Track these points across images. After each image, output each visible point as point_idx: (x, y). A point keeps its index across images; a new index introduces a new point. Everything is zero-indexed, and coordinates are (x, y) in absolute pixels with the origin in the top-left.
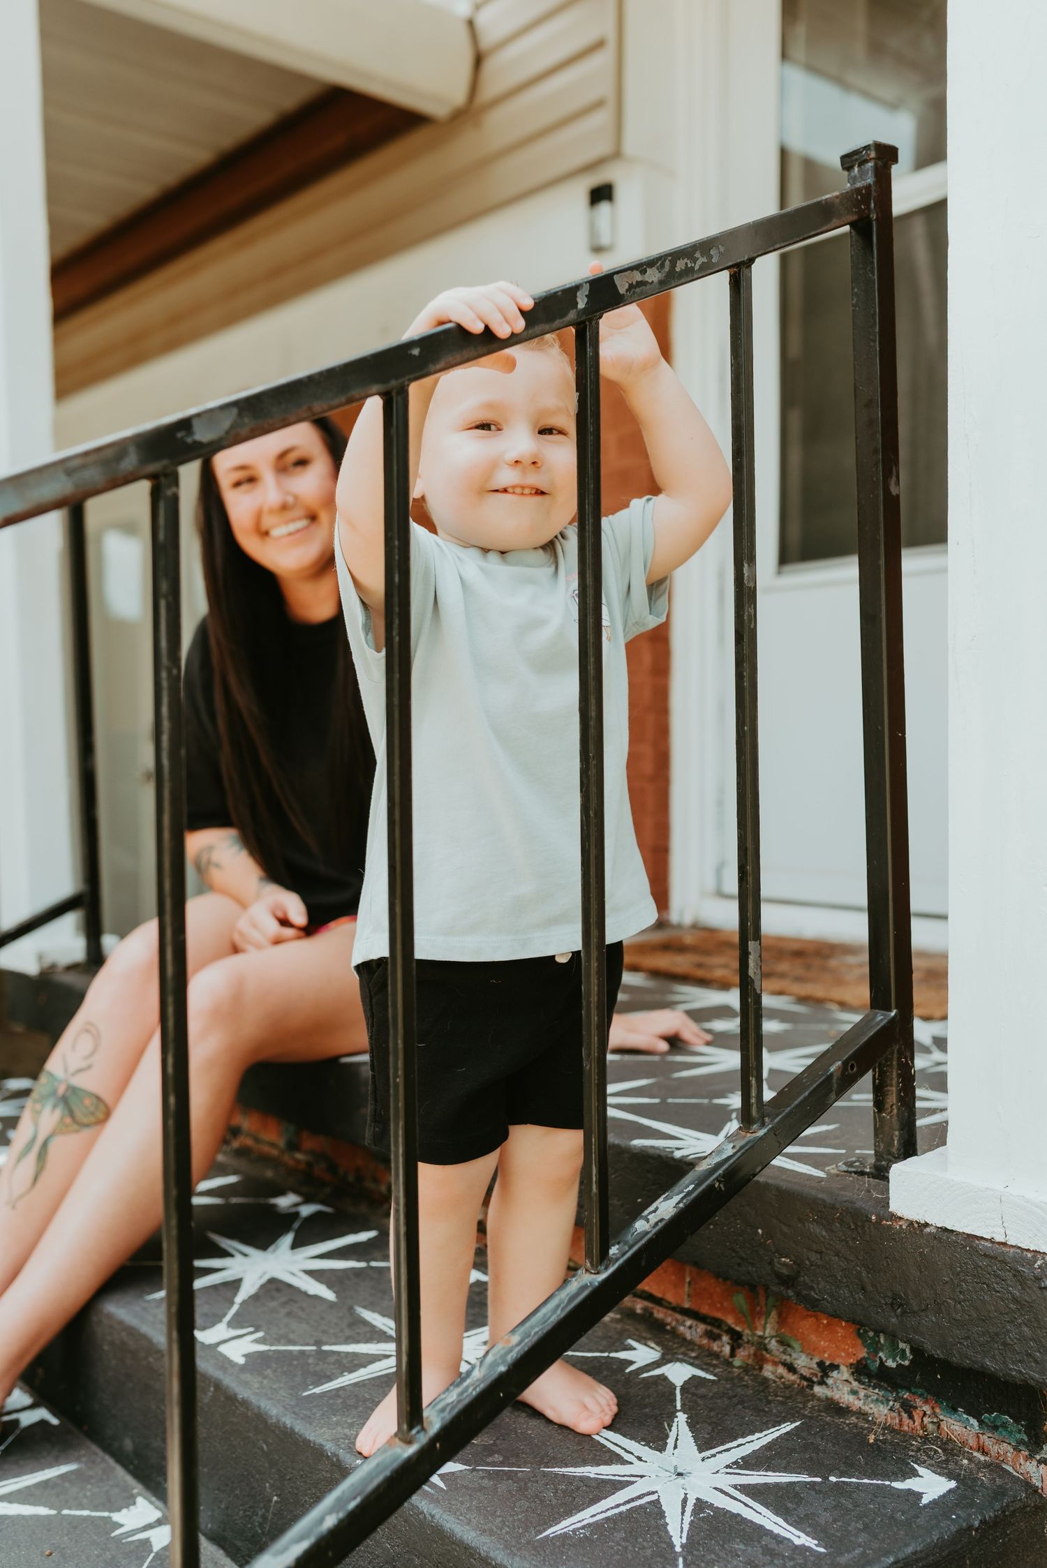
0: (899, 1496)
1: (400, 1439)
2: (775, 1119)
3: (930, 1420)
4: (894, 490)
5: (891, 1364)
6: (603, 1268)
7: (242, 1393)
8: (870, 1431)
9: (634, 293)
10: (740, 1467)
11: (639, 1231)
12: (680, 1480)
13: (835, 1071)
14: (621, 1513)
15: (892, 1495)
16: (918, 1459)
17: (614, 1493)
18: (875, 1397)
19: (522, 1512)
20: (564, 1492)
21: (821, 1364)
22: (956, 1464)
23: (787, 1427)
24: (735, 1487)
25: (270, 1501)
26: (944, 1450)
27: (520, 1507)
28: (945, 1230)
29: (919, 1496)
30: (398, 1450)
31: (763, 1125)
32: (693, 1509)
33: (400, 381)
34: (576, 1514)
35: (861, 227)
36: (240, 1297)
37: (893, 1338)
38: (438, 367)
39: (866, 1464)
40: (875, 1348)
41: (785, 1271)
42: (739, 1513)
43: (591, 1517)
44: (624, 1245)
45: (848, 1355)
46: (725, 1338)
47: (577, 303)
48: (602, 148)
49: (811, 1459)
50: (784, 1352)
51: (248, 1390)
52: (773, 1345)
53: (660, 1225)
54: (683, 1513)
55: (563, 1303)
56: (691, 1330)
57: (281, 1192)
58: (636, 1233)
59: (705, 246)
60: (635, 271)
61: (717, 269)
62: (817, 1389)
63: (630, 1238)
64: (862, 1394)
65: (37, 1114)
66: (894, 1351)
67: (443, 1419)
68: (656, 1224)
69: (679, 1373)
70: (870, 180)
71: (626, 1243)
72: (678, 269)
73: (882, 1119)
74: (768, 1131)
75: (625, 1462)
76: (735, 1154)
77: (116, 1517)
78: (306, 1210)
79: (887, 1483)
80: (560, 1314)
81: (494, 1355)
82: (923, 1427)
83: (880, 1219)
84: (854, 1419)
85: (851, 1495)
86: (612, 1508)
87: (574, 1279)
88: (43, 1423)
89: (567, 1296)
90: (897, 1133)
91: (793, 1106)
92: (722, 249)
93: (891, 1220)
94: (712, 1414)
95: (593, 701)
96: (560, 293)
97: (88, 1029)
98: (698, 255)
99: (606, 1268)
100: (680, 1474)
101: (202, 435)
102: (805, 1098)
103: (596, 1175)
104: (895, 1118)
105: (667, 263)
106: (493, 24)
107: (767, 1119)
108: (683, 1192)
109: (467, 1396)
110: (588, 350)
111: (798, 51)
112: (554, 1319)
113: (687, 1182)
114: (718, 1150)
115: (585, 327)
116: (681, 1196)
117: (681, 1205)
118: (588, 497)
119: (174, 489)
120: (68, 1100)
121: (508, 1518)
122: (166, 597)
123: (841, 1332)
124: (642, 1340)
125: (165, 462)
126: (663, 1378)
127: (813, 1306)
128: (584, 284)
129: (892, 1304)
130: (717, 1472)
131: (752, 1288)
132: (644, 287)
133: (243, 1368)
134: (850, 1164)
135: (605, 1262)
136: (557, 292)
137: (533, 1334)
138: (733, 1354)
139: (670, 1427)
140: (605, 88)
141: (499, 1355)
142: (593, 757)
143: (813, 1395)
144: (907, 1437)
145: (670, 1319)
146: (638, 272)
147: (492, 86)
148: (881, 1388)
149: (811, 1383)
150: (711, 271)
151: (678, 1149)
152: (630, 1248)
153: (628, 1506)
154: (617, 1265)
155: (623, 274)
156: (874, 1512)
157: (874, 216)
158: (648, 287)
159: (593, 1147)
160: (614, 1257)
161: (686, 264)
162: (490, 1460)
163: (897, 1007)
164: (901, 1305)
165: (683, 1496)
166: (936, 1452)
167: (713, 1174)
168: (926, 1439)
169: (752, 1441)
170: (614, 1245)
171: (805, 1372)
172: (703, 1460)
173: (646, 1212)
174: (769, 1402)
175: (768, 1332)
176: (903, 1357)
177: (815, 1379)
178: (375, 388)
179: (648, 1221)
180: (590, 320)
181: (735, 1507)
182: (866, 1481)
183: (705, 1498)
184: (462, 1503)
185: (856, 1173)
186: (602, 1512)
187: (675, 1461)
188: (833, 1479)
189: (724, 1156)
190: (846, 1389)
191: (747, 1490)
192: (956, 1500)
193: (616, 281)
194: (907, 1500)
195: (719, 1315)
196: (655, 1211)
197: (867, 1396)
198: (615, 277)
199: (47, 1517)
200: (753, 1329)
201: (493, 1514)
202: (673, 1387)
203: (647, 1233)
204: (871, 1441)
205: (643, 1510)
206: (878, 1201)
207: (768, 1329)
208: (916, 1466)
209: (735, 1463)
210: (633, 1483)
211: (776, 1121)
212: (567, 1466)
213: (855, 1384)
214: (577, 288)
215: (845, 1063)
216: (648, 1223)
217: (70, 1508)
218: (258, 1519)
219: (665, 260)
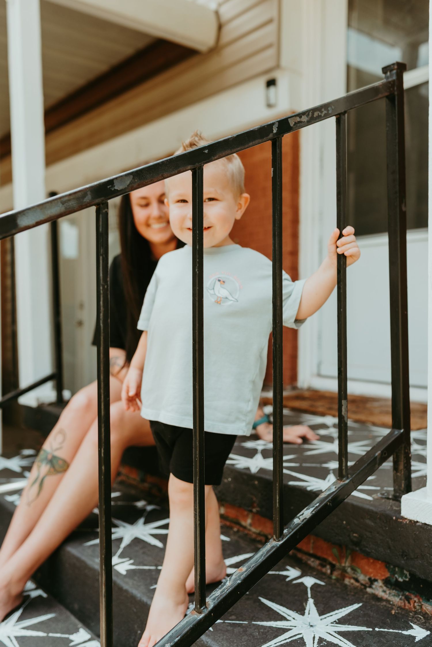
0: (405, 638)
1: (196, 611)
2: (353, 475)
3: (417, 604)
4: (404, 209)
5: (400, 580)
6: (281, 539)
7: (125, 587)
8: (392, 609)
9: (297, 126)
10: (337, 623)
11: (296, 523)
12: (312, 629)
13: (378, 455)
14: (287, 643)
15: (403, 637)
16: (413, 621)
17: (284, 634)
18: (393, 594)
19: (246, 641)
20: (262, 632)
21: (370, 579)
22: (429, 624)
23: (356, 606)
24: (335, 632)
25: (137, 633)
26: (424, 617)
27: (244, 639)
28: (425, 524)
29: (414, 638)
30: (196, 616)
31: (348, 478)
32: (318, 642)
33: (200, 164)
34: (268, 643)
35: (391, 98)
36: (123, 545)
37: (402, 569)
38: (215, 158)
39: (391, 623)
40: (393, 573)
41: (355, 539)
42: (338, 644)
43: (275, 644)
44: (290, 529)
45: (382, 575)
46: (328, 567)
47: (273, 130)
48: (271, 64)
49: (367, 620)
50: (354, 573)
51: (128, 586)
52: (349, 570)
53: (305, 521)
54: (314, 643)
55: (264, 553)
56: (314, 563)
57: (138, 500)
58: (295, 524)
59: (326, 106)
60: (297, 117)
61: (331, 116)
62: (369, 590)
63: (292, 526)
64: (388, 592)
65: (39, 467)
66: (402, 575)
67: (214, 603)
68: (303, 520)
69: (309, 581)
70: (394, 78)
71: (290, 528)
72: (315, 116)
73: (397, 476)
74: (350, 481)
75: (288, 620)
76: (336, 491)
77: (72, 637)
78: (149, 508)
79: (400, 631)
80: (263, 558)
81: (235, 576)
82: (415, 607)
83: (397, 519)
84: (384, 603)
85: (385, 637)
86: (283, 640)
87: (269, 543)
88: (40, 597)
89: (266, 550)
90: (403, 482)
91: (360, 470)
92: (333, 107)
93: (402, 519)
94: (324, 599)
95: (278, 299)
96: (266, 126)
97: (61, 432)
98: (323, 110)
99: (282, 539)
100: (311, 626)
101: (118, 187)
102: (366, 467)
103: (278, 499)
104: (402, 476)
105: (310, 113)
106: (226, 12)
107: (349, 476)
108: (314, 506)
109: (224, 593)
110: (277, 150)
111: (354, 23)
112: (261, 560)
113: (316, 502)
114: (329, 489)
115: (276, 141)
116: (314, 508)
117: (314, 512)
118: (277, 213)
119: (106, 210)
120: (52, 461)
121: (239, 644)
122: (102, 255)
123: (378, 566)
124: (293, 567)
125: (103, 198)
126: (302, 584)
127: (368, 555)
128: (276, 122)
129: (402, 555)
130: (327, 625)
131: (340, 546)
132: (301, 124)
133: (125, 576)
134: (383, 494)
135: (282, 536)
136: (265, 126)
137: (252, 567)
138: (332, 573)
139: (306, 605)
140: (273, 39)
141: (237, 576)
142: (278, 322)
143: (367, 593)
144: (408, 611)
145: (304, 558)
146: (298, 117)
147: (226, 38)
148: (396, 590)
149: (366, 587)
150: (328, 117)
151: (309, 486)
152: (293, 530)
153: (290, 640)
154: (287, 538)
155: (292, 118)
156: (395, 645)
157: (396, 93)
158: (303, 123)
159: (277, 487)
160: (286, 534)
161: (318, 114)
162: (230, 618)
163: (404, 428)
164: (406, 556)
165: (313, 636)
166: (420, 618)
167: (327, 499)
168: (416, 613)
169: (341, 612)
170: (285, 529)
171: (363, 582)
172: (321, 620)
173: (298, 515)
174: (348, 595)
175: (347, 564)
176: (406, 577)
177: (367, 585)
178: (189, 167)
179: (299, 519)
180: (278, 138)
181: (335, 641)
182: (391, 630)
183: (323, 637)
184: (219, 637)
185: (385, 498)
186: (279, 642)
187: (309, 620)
188: (377, 629)
189: (332, 491)
190: (381, 590)
191: (340, 633)
192: (431, 640)
193: (289, 121)
194: (409, 639)
195: (325, 556)
196: (302, 515)
197: (390, 593)
198: (289, 119)
199: (43, 637)
200: (340, 563)
201: (233, 642)
202: (306, 588)
203: (299, 524)
204: (393, 613)
205: (296, 641)
206: (396, 511)
207: (346, 564)
208: (412, 624)
209: (335, 621)
210: (291, 629)
211: (354, 476)
212: (263, 621)
213: (385, 588)
214: (273, 124)
215: (382, 452)
216: (300, 519)
217: (52, 633)
218: (131, 640)
219: (309, 112)
